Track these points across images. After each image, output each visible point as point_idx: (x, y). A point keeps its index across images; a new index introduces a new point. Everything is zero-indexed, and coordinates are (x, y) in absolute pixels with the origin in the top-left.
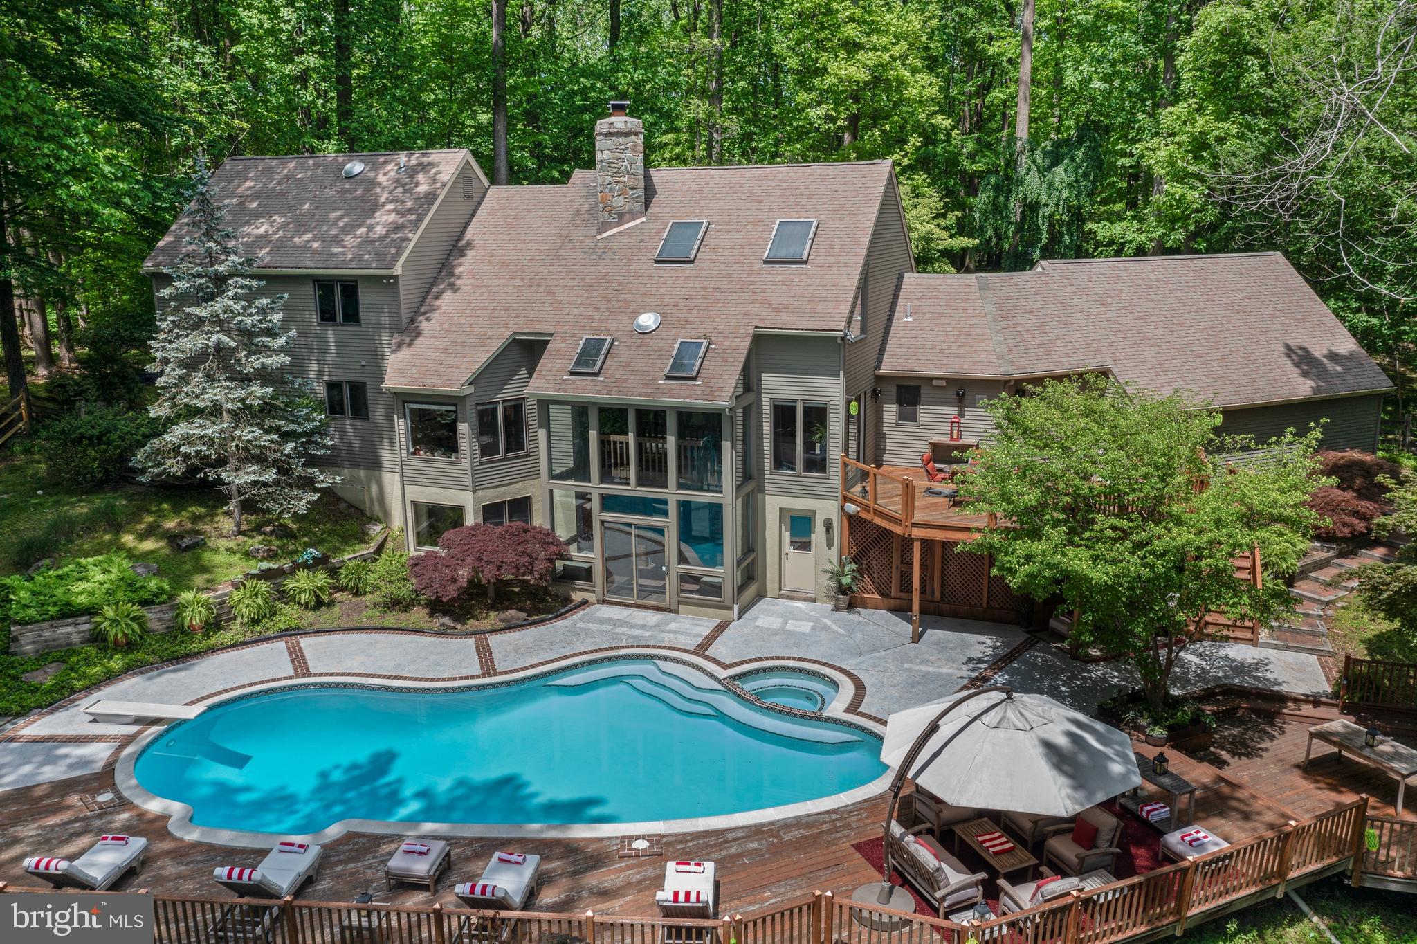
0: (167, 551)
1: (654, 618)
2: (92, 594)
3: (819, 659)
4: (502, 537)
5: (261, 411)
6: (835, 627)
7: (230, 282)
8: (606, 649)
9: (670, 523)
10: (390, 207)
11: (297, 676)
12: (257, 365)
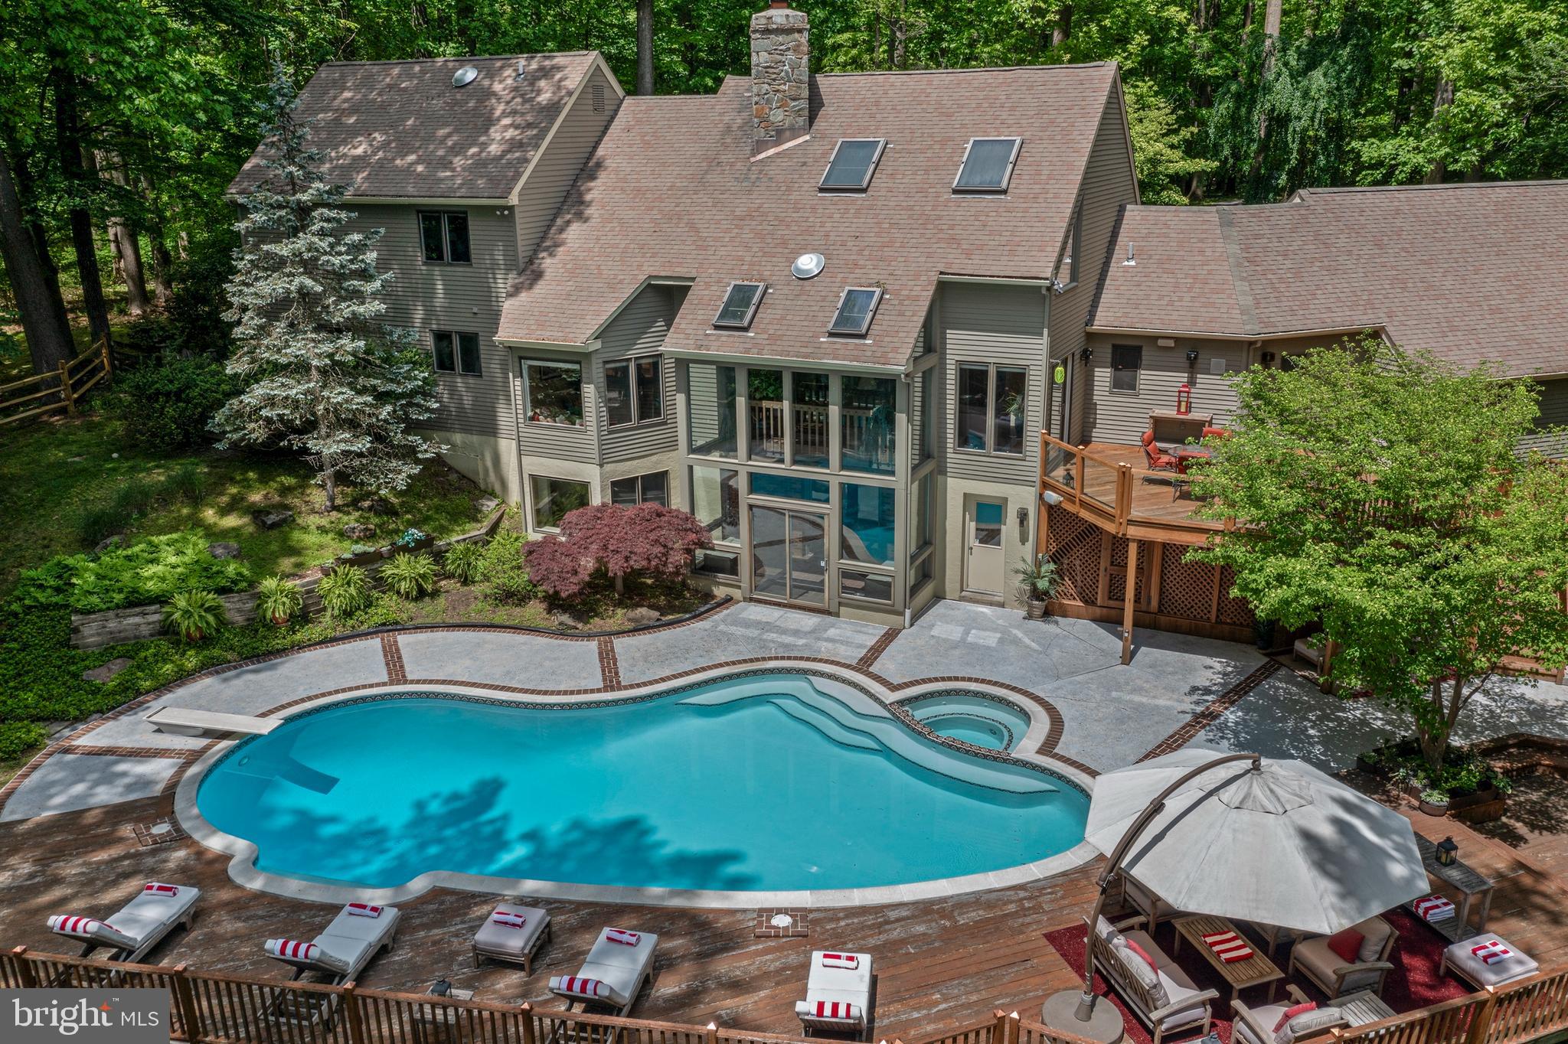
0: (251, 529)
1: (810, 621)
2: (163, 579)
3: (1007, 682)
4: (632, 522)
5: (355, 367)
6: (1027, 641)
7: (315, 214)
8: (751, 661)
9: (831, 510)
10: (506, 121)
11: (391, 683)
12: (347, 313)
